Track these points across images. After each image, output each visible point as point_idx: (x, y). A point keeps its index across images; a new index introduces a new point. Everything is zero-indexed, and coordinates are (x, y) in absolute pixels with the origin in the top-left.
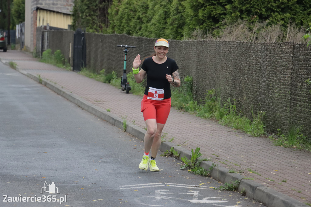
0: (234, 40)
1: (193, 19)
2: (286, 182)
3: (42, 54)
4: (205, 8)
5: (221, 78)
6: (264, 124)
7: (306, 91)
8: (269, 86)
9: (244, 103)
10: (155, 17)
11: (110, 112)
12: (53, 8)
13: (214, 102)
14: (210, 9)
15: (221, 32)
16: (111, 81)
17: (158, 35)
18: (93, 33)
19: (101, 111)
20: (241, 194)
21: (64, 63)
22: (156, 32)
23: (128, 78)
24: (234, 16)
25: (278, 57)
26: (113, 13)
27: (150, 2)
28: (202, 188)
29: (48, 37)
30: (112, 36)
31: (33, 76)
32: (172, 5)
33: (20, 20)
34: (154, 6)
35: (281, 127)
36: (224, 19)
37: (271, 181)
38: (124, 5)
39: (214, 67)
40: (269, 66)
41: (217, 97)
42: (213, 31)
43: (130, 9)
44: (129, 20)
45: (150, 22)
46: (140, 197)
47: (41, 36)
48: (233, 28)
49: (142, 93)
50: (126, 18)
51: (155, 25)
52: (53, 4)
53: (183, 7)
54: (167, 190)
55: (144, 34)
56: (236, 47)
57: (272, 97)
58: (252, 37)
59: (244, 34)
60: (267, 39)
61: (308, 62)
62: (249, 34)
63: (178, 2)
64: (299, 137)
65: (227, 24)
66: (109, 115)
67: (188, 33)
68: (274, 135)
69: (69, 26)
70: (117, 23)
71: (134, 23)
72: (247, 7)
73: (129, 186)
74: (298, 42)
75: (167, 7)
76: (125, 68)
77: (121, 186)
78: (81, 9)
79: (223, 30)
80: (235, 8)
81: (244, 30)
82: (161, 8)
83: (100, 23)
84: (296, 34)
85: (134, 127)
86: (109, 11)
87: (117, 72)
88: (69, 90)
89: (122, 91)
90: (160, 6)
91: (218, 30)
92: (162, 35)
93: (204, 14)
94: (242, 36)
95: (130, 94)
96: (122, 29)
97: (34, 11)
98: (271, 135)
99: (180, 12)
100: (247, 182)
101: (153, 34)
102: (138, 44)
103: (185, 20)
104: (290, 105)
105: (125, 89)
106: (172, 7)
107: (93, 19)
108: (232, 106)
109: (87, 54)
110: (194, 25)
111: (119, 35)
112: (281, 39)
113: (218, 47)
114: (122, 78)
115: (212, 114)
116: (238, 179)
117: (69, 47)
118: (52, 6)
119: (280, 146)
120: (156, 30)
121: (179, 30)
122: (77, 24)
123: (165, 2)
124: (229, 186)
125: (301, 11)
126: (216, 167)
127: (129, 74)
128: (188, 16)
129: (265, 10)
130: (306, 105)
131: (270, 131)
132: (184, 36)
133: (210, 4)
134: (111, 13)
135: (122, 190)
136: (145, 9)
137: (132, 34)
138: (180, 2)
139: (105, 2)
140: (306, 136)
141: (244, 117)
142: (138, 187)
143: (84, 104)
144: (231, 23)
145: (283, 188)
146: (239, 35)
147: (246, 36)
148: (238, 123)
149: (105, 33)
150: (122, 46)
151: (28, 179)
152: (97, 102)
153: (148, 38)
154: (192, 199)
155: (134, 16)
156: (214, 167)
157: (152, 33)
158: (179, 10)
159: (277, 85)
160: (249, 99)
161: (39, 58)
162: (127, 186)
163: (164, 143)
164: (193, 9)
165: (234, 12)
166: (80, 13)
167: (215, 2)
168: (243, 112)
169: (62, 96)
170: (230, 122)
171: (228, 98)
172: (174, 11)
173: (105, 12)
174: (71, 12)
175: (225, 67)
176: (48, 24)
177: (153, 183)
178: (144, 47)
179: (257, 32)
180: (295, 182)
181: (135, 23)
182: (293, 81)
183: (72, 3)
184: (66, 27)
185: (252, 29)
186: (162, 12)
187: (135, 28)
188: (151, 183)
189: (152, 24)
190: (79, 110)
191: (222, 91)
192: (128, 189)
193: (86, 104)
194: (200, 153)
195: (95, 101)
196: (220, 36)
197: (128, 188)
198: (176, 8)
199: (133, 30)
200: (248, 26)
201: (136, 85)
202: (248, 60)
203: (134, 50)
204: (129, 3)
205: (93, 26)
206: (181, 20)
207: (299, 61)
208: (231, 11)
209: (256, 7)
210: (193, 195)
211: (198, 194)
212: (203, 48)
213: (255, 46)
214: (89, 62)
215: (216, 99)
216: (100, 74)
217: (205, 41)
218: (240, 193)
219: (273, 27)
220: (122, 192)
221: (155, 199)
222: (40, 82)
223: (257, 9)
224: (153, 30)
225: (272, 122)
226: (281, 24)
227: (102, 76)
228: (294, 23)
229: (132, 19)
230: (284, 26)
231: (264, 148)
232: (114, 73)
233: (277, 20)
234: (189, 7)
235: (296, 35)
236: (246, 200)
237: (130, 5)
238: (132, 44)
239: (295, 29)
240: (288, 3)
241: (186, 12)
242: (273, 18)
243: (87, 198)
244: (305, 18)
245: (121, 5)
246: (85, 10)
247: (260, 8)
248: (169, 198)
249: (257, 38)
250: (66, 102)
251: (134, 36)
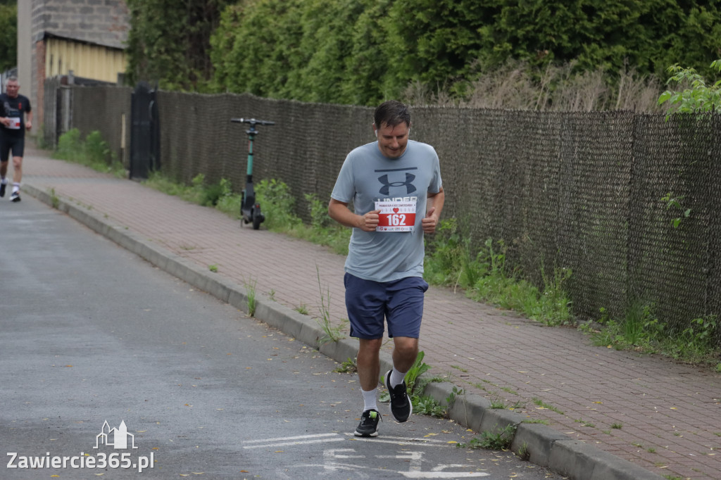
0: (498, 106)
1: (405, 59)
2: (620, 428)
3: (57, 140)
4: (433, 34)
5: (471, 192)
6: (569, 297)
7: (663, 222)
8: (579, 210)
9: (524, 248)
10: (317, 53)
11: (216, 272)
12: (83, 34)
13: (455, 247)
14: (443, 35)
15: (468, 87)
16: (219, 202)
17: (325, 94)
18: (175, 92)
19: (196, 271)
20: (520, 456)
21: (109, 161)
22: (321, 87)
23: (257, 195)
24: (498, 52)
25: (599, 143)
26: (221, 46)
27: (306, 20)
28: (431, 445)
29: (71, 101)
30: (220, 97)
31: (37, 190)
32: (355, 27)
33: (7, 63)
34: (316, 30)
35: (607, 303)
36: (477, 58)
37: (587, 426)
38: (247, 26)
39: (453, 167)
40: (579, 164)
41: (461, 236)
42: (452, 85)
43: (261, 35)
44: (258, 61)
45: (307, 66)
46: (289, 466)
47: (55, 98)
48: (495, 79)
49: (289, 228)
50: (250, 56)
51: (318, 71)
52: (83, 26)
53: (381, 31)
54: (350, 450)
55: (293, 94)
56: (504, 122)
57: (587, 234)
58: (540, 98)
59: (521, 92)
60: (573, 104)
61: (666, 155)
62: (534, 92)
63: (370, 20)
64: (649, 325)
65: (483, 69)
66: (216, 280)
67: (393, 91)
68: (591, 321)
69: (120, 76)
70: (230, 68)
71: (270, 68)
72: (528, 32)
73: (264, 440)
74: (644, 110)
75: (345, 32)
76: (249, 172)
77: (244, 442)
78: (148, 37)
79: (474, 83)
80: (499, 33)
81: (521, 82)
82: (332, 33)
83: (192, 69)
84: (639, 91)
85: (272, 307)
86: (213, 41)
87: (231, 181)
88: (121, 222)
89: (244, 225)
90: (328, 29)
91: (462, 82)
92: (335, 96)
93: (430, 46)
94: (517, 96)
95: (262, 230)
96: (242, 81)
97: (37, 42)
98: (584, 322)
99: (375, 43)
100: (532, 429)
101: (314, 93)
102: (279, 116)
103: (387, 60)
104: (628, 252)
105: (251, 220)
106: (357, 32)
107: (175, 60)
108: (495, 256)
109: (162, 140)
110: (407, 71)
111: (235, 97)
112: (606, 104)
113: (462, 122)
114: (243, 193)
115: (449, 276)
116: (511, 423)
117: (121, 124)
118: (79, 30)
119: (606, 346)
120: (321, 85)
121: (373, 83)
122: (138, 72)
123: (341, 20)
124: (491, 439)
125: (648, 40)
126: (461, 397)
127: (259, 186)
128: (393, 52)
129: (569, 37)
130: (664, 253)
131: (583, 312)
132: (386, 96)
133: (444, 23)
134: (218, 46)
135: (248, 450)
136: (293, 36)
137: (264, 93)
138: (375, 20)
139: (201, 19)
140: (665, 324)
141: (524, 282)
142: (283, 444)
143: (157, 255)
144: (493, 69)
145: (615, 443)
146: (510, 95)
147: (526, 97)
148: (511, 295)
149: (203, 92)
150: (242, 120)
151: (30, 428)
152: (186, 249)
153: (303, 103)
154: (407, 470)
155: (268, 51)
156: (457, 396)
157: (312, 90)
158: (372, 37)
159: (597, 207)
160: (534, 239)
161: (51, 149)
162: (258, 441)
163: (343, 341)
164: (405, 37)
165: (499, 41)
166: (144, 45)
167: (454, 19)
168: (521, 270)
169: (106, 236)
170: (491, 292)
171: (486, 239)
172: (361, 41)
173: (204, 43)
174: (123, 43)
175: (478, 169)
176: (70, 71)
177: (318, 433)
178: (293, 123)
179: (551, 88)
180: (640, 427)
181: (272, 69)
182: (634, 199)
183: (126, 24)
184: (113, 79)
185: (540, 81)
186: (335, 42)
187: (272, 79)
188: (313, 434)
189: (312, 71)
190: (145, 269)
191: (473, 222)
192: (261, 448)
193: (162, 254)
194: (424, 364)
195: (181, 247)
196: (468, 97)
197: (262, 446)
198: (365, 32)
199: (268, 85)
200: (530, 73)
201: (276, 211)
202: (531, 151)
203: (270, 128)
204: (259, 22)
205: (176, 75)
206: (377, 60)
207: (648, 153)
208: (492, 40)
209: (548, 30)
210: (411, 459)
211: (422, 458)
212: (428, 126)
213: (547, 119)
214: (168, 158)
215: (460, 241)
216: (192, 185)
217: (433, 108)
218: (516, 454)
219: (587, 75)
220: (247, 456)
221: (323, 470)
222: (55, 204)
223: (550, 35)
224: (314, 85)
225: (586, 292)
226: (605, 69)
227: (196, 191)
228: (635, 67)
229: (266, 59)
230: (613, 74)
231: (570, 352)
232: (224, 184)
233: (597, 60)
234: (395, 30)
235: (639, 93)
236: (531, 470)
237: (261, 27)
238: (266, 116)
239: (636, 80)
240: (620, 22)
241: (388, 44)
242: (586, 56)
243: (166, 470)
244: (659, 55)
245: (240, 26)
246: (157, 39)
247: (556, 34)
248: (356, 468)
249: (550, 102)
250: (114, 251)
251: (269, 99)
